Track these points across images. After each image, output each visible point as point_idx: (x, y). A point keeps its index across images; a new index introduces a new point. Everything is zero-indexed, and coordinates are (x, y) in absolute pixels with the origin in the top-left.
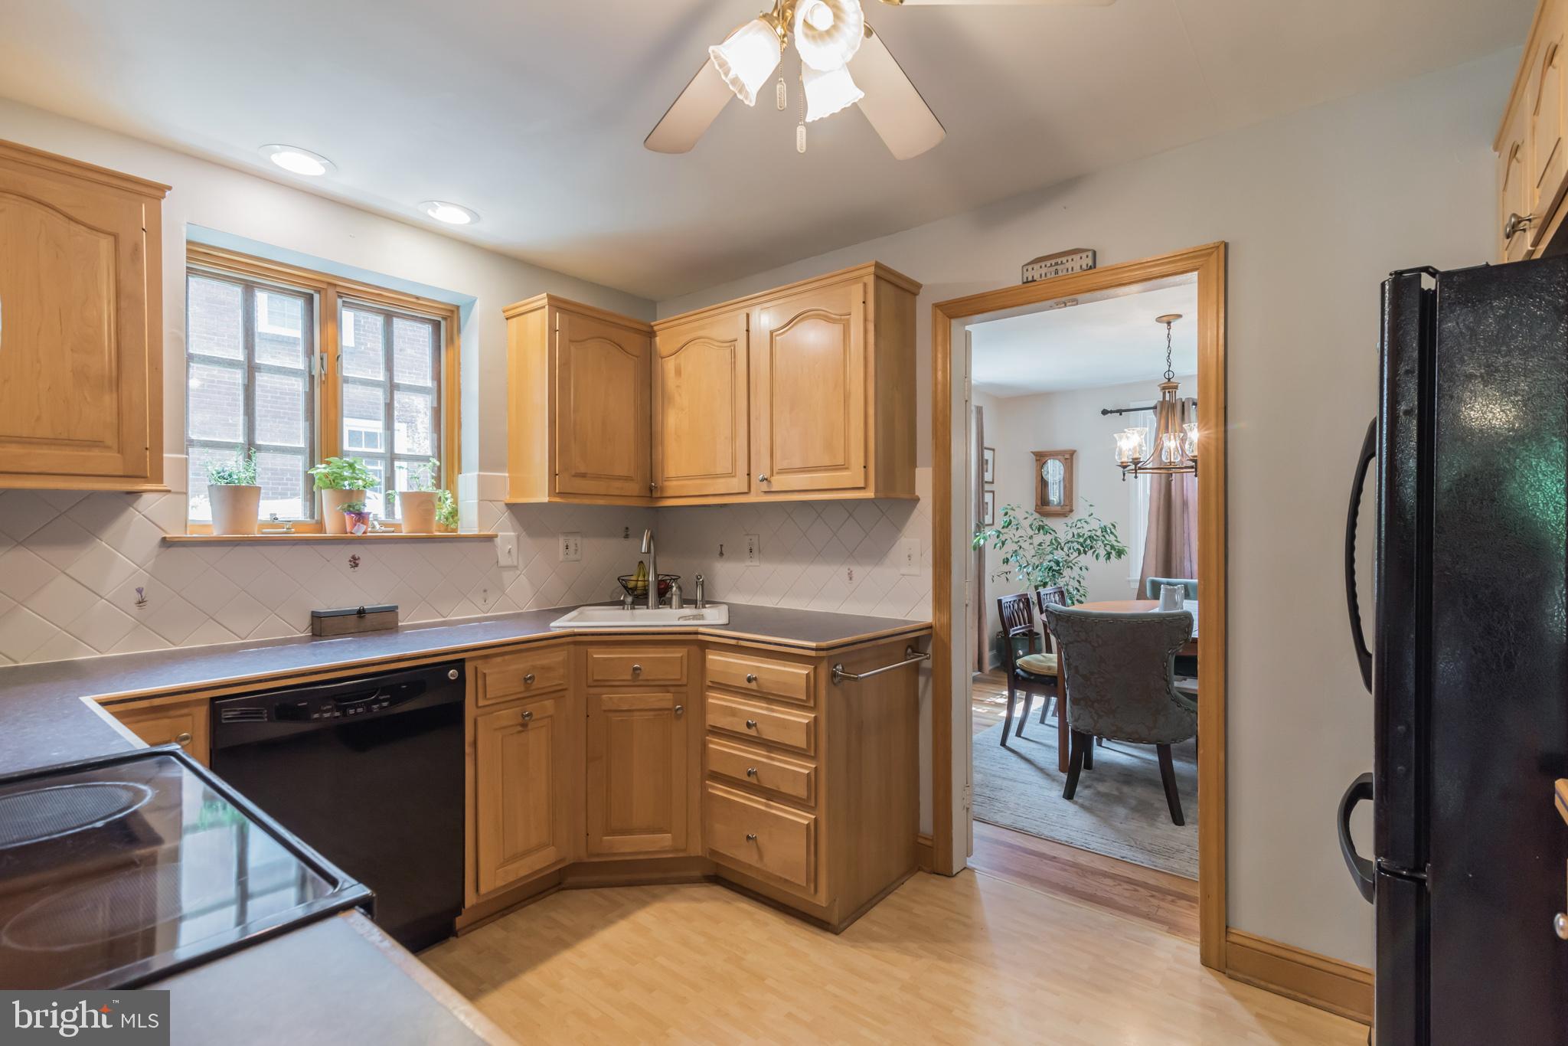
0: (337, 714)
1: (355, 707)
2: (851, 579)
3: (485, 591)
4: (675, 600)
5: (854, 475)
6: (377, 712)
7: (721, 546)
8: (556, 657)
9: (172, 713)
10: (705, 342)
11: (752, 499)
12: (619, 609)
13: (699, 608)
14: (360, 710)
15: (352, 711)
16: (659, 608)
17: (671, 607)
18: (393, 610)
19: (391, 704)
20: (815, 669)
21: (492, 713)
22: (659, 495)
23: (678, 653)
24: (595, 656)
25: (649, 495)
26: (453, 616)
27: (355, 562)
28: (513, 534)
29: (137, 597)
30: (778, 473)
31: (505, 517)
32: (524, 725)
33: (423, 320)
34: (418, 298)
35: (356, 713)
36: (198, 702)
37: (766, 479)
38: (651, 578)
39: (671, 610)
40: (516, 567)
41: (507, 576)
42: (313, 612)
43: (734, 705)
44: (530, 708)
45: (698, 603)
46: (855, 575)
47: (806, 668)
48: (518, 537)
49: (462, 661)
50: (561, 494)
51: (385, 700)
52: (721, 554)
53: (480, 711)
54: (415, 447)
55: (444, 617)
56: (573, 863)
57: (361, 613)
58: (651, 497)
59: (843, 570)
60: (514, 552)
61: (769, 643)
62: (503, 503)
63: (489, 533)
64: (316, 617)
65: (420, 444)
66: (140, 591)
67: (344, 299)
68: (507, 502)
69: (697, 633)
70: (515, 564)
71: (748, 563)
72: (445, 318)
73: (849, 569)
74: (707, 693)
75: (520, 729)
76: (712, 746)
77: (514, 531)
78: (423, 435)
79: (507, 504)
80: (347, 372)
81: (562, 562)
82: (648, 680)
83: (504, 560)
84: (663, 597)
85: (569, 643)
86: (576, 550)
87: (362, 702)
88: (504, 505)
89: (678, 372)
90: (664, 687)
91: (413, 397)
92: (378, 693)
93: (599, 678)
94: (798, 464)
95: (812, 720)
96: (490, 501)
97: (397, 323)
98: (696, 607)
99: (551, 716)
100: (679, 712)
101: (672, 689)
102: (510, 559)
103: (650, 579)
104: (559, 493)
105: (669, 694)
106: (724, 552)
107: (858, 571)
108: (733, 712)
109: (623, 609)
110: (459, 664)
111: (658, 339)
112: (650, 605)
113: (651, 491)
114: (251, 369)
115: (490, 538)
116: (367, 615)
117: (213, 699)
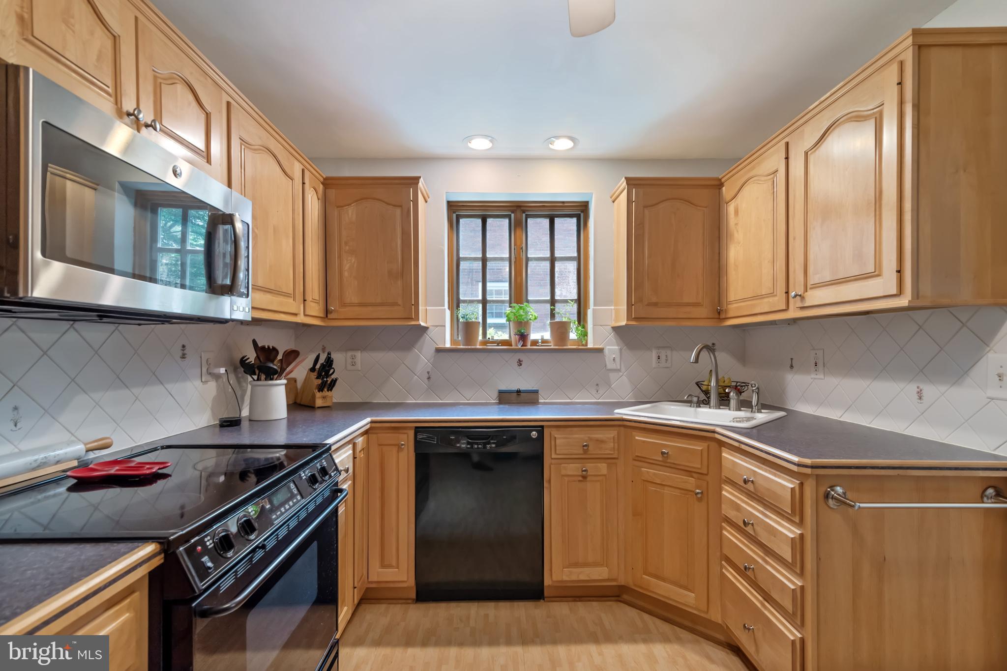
0: (469, 446)
1: (477, 444)
2: (920, 398)
3: (597, 385)
4: (733, 403)
5: (886, 283)
6: (488, 449)
7: (792, 359)
8: (609, 435)
9: (401, 431)
10: (755, 180)
11: (792, 314)
12: (688, 406)
13: (755, 412)
14: (480, 446)
15: (476, 446)
16: (720, 408)
17: (729, 409)
18: (536, 392)
19: (496, 447)
20: (801, 485)
21: (561, 464)
22: (724, 317)
23: (698, 446)
24: (637, 438)
25: (717, 316)
26: (575, 399)
27: (520, 363)
28: (617, 347)
29: (427, 375)
30: (811, 288)
31: (612, 336)
32: (584, 477)
33: (570, 216)
34: (563, 202)
35: (478, 448)
36: (410, 428)
37: (800, 295)
38: (713, 383)
39: (730, 411)
40: (619, 370)
41: (612, 376)
42: (499, 390)
43: (739, 502)
44: (589, 466)
45: (754, 408)
46: (925, 393)
47: (792, 482)
48: (621, 350)
49: (542, 427)
50: (637, 319)
51: (493, 443)
52: (792, 366)
53: (553, 461)
54: (568, 295)
55: (570, 399)
56: (623, 586)
57: (519, 392)
58: (719, 318)
59: (912, 388)
60: (618, 360)
61: (761, 450)
62: (610, 327)
63: (600, 347)
64: (501, 393)
65: (570, 293)
66: (428, 373)
67: (526, 213)
68: (613, 326)
69: (714, 432)
70: (619, 368)
71: (813, 376)
72: (582, 212)
73: (918, 388)
74: (723, 485)
75: (581, 478)
76: (725, 533)
77: (618, 346)
78: (573, 287)
79: (612, 327)
80: (530, 255)
81: (655, 368)
82: (674, 464)
83: (610, 365)
84: (723, 401)
85: (620, 426)
86: (667, 360)
87: (481, 442)
88: (611, 329)
89: (737, 212)
90: (689, 472)
91: (567, 264)
92: (490, 439)
93: (639, 455)
94: (828, 278)
95: (798, 536)
96: (601, 326)
97: (557, 221)
98: (752, 412)
99: (605, 475)
100: (699, 496)
101: (694, 475)
102: (615, 364)
103: (712, 385)
104: (634, 318)
105: (693, 479)
106: (793, 366)
107: (930, 391)
108: (738, 508)
109: (691, 406)
110: (541, 429)
111: (724, 188)
112: (712, 405)
113: (719, 313)
114: (484, 260)
115: (600, 350)
116: (522, 394)
117: (416, 428)
